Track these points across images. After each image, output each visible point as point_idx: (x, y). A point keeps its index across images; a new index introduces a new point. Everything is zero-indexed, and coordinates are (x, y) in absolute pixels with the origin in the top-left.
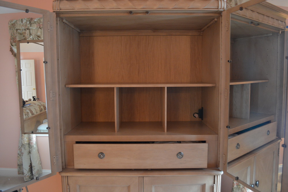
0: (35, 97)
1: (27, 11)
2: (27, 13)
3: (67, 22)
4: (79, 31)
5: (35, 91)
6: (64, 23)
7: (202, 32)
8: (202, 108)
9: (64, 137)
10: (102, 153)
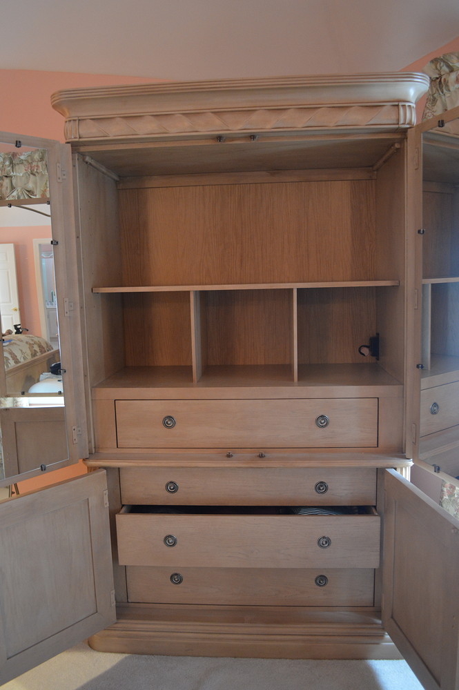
0: (19, 327)
1: (18, 144)
2: (18, 147)
3: (93, 162)
4: (116, 178)
5: (17, 313)
6: (87, 163)
7: (376, 172)
8: (378, 334)
9: (91, 390)
10: (170, 418)
